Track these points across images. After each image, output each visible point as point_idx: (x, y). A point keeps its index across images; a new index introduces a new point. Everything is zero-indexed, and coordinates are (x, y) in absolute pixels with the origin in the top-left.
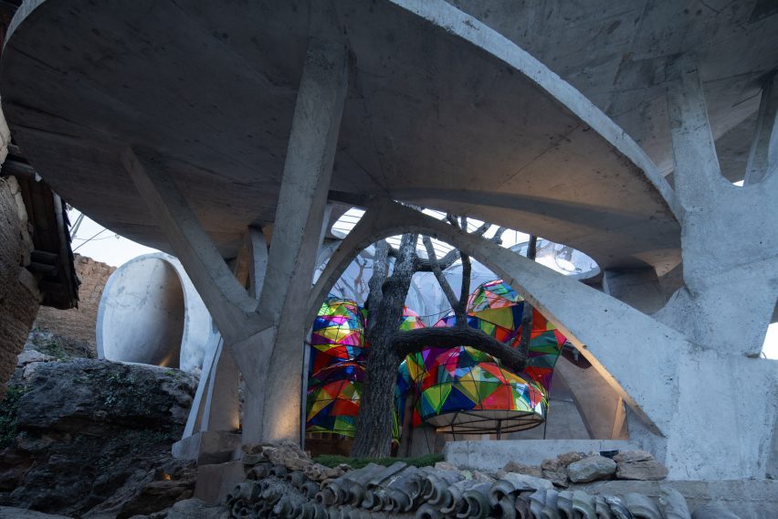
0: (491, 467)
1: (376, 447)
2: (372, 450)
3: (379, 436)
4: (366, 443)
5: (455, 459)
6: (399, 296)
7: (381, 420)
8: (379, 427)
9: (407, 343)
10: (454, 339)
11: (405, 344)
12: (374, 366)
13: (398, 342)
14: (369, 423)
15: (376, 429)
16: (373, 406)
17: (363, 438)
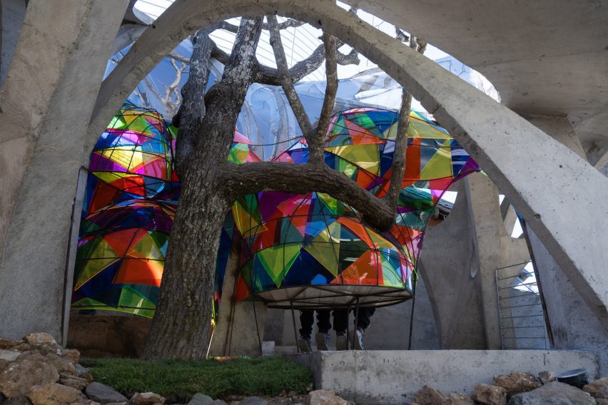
0: (390, 393)
1: (189, 340)
2: (182, 343)
3: (194, 321)
4: (172, 333)
5: (335, 380)
6: (230, 113)
7: (197, 297)
8: (193, 307)
9: (241, 181)
10: (306, 181)
11: (237, 183)
12: (189, 213)
13: (227, 180)
14: (178, 300)
15: (188, 311)
16: (185, 274)
17: (168, 325)
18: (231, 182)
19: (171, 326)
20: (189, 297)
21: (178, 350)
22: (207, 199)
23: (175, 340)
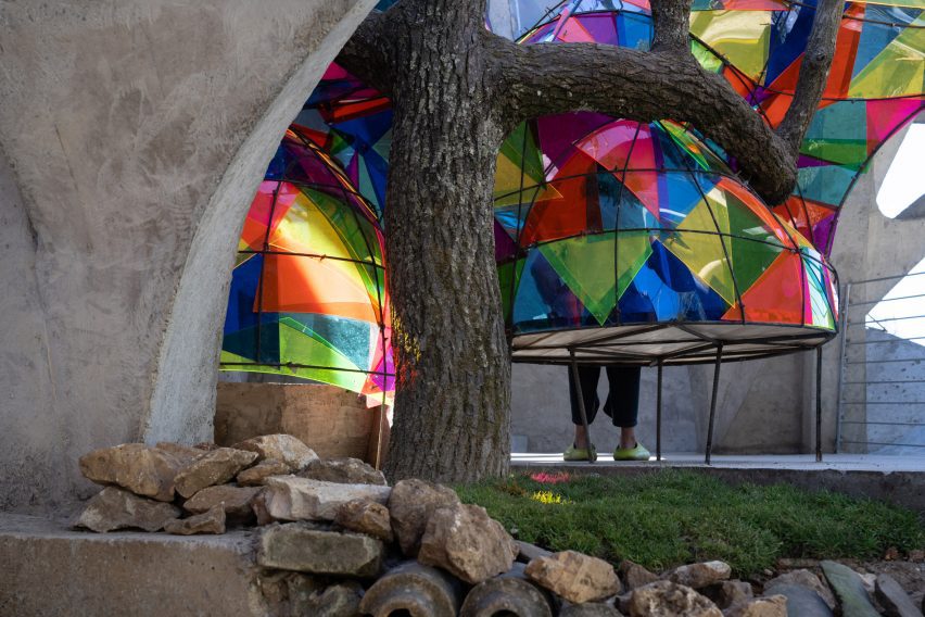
3: (497, 400)
8: (492, 370)
9: (539, 86)
10: (666, 94)
11: (531, 90)
12: (443, 157)
13: (509, 83)
14: (462, 354)
15: (486, 378)
16: (463, 298)
17: (454, 409)
18: (519, 89)
19: (459, 412)
20: (481, 348)
21: (483, 462)
22: (474, 126)
23: (474, 442)
